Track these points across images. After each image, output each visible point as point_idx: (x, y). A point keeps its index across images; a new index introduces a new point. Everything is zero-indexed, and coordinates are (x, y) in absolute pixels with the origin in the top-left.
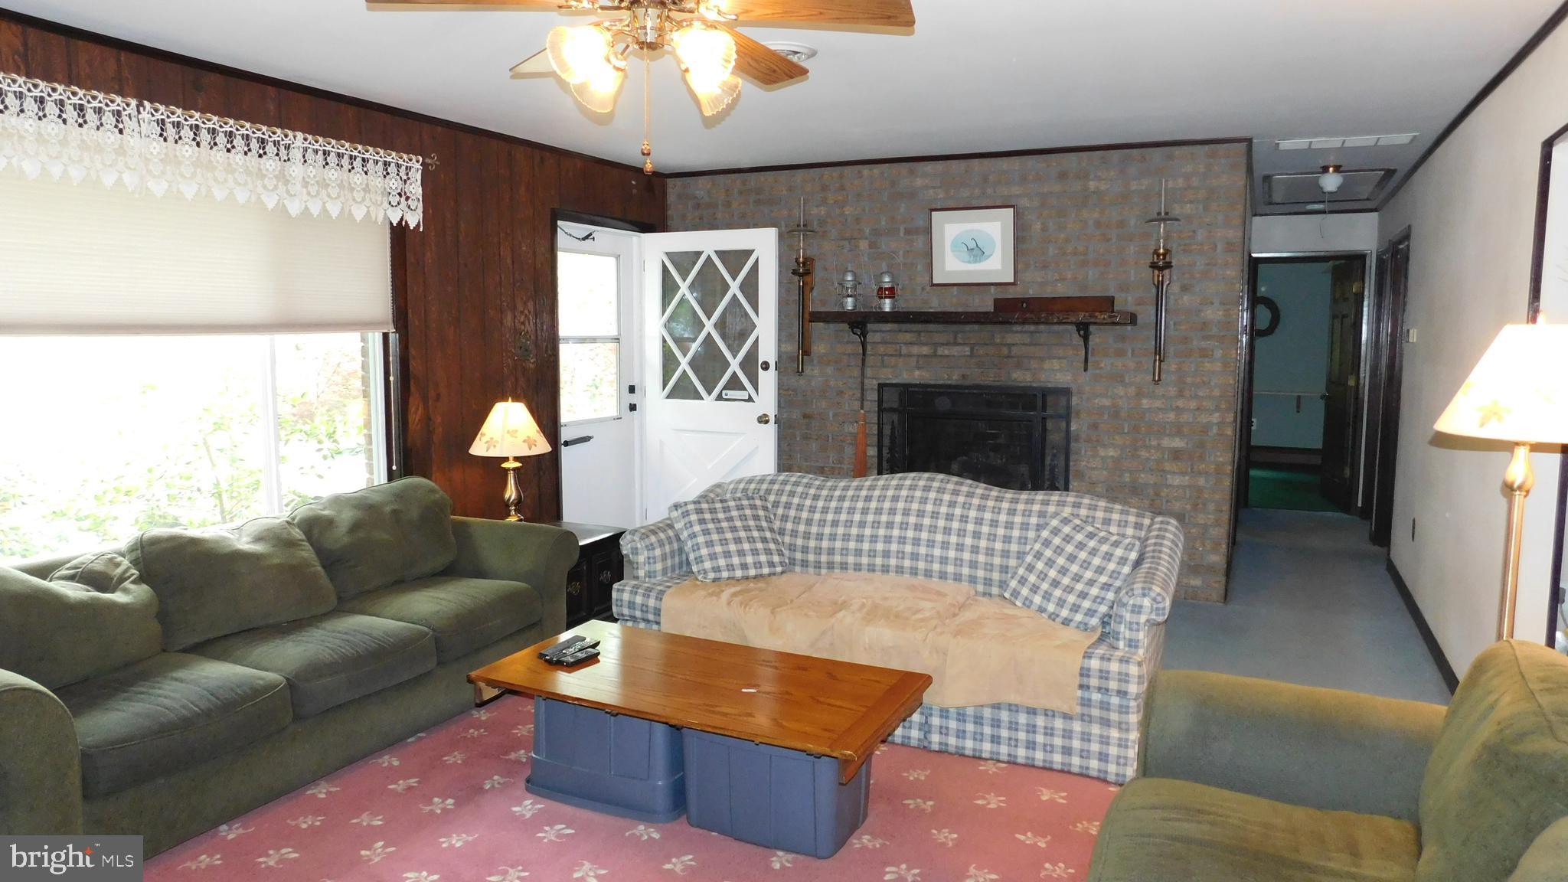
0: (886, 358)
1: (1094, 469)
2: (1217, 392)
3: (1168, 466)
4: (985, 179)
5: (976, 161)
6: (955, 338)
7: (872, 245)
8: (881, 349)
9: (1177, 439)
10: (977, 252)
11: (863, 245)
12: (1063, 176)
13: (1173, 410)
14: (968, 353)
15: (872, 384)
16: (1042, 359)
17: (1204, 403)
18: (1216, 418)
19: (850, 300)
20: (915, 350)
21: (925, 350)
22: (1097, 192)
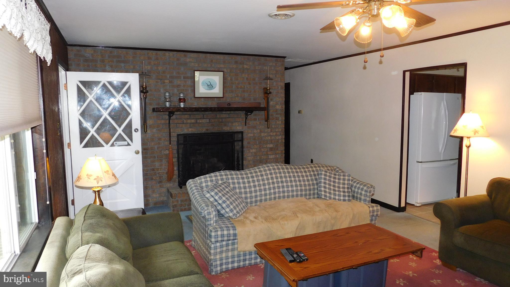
0: (177, 124)
1: (249, 156)
2: (280, 130)
3: (269, 153)
4: (212, 61)
5: (208, 55)
6: (203, 116)
7: (170, 82)
8: (176, 121)
9: (271, 145)
10: (210, 86)
11: (167, 81)
12: (236, 62)
13: (269, 136)
14: (208, 122)
15: (174, 135)
16: (232, 123)
17: (277, 133)
18: (280, 137)
19: (167, 103)
20: (189, 121)
21: (193, 121)
22: (247, 69)
